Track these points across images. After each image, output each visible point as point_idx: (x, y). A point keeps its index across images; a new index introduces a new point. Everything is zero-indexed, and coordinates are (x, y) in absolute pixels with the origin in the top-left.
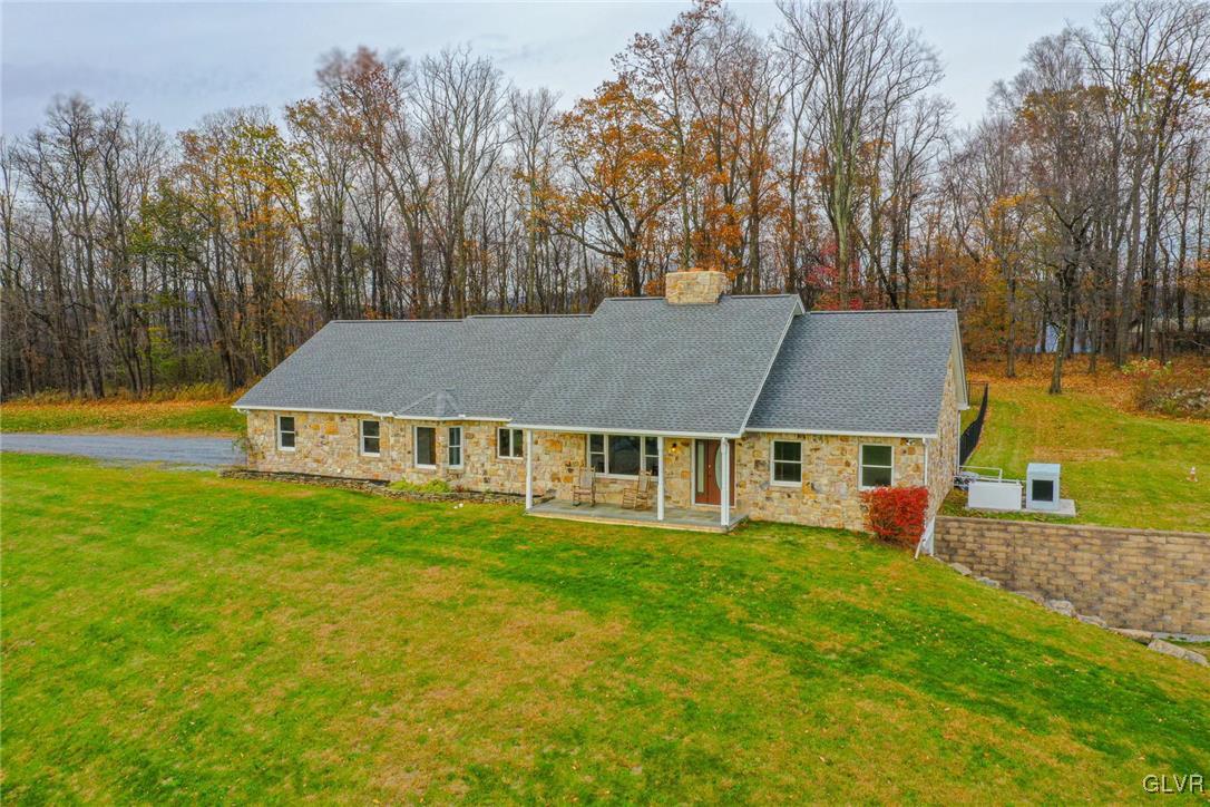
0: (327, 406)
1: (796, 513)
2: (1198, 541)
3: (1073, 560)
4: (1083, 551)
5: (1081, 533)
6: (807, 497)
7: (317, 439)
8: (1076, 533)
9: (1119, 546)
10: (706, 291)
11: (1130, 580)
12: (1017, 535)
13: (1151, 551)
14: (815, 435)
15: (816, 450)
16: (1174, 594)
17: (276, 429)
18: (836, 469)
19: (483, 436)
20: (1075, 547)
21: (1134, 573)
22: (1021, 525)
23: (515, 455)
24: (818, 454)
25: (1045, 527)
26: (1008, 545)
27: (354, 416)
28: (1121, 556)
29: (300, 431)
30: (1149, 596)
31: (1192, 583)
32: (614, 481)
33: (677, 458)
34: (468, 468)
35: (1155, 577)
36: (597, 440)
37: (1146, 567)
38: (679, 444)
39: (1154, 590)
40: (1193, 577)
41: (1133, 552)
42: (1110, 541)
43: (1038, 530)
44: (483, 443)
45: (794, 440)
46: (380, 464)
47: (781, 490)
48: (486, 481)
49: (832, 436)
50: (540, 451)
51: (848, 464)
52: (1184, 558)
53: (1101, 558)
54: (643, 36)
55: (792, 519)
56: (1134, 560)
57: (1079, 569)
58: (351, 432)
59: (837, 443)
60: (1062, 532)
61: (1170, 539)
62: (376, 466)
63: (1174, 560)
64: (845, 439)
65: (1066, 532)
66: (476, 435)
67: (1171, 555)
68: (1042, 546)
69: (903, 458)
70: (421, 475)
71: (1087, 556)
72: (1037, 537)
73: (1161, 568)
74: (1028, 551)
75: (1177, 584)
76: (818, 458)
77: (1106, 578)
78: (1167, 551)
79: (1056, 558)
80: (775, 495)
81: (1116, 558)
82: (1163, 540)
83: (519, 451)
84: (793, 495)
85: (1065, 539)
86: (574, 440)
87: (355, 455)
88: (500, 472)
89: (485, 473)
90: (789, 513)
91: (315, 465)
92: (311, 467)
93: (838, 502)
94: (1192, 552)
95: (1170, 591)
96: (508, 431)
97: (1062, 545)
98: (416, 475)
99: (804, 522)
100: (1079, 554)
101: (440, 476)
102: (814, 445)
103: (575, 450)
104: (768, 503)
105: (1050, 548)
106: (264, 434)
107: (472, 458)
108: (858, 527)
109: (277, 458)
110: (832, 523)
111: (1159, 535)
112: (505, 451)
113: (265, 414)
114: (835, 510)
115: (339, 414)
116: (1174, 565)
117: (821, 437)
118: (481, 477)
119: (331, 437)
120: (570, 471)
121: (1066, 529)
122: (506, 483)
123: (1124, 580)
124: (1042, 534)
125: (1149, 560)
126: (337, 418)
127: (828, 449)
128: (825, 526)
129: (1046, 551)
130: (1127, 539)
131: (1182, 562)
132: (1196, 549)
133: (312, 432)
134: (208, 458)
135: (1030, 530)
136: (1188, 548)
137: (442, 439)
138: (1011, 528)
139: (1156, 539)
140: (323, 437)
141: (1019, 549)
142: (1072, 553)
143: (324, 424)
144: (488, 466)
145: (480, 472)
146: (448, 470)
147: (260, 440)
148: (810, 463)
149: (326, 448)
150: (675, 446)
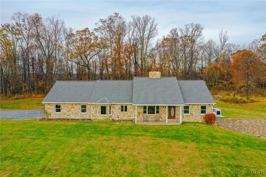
0: (71, 102)
1: (189, 120)
2: (247, 120)
3: (228, 125)
4: (230, 123)
5: (230, 120)
6: (191, 116)
7: (68, 110)
8: (229, 120)
9: (236, 122)
10: (158, 76)
11: (237, 128)
12: (219, 121)
13: (240, 122)
14: (192, 104)
15: (193, 107)
16: (244, 129)
17: (54, 108)
18: (197, 111)
19: (117, 107)
20: (229, 123)
21: (238, 126)
22: (219, 119)
23: (125, 111)
24: (193, 108)
25: (224, 119)
26: (217, 123)
27: (79, 104)
28: (236, 123)
29: (62, 108)
30: (240, 130)
31: (247, 127)
32: (150, 116)
33: (164, 110)
34: (113, 115)
35: (241, 127)
36: (145, 107)
37: (240, 125)
38: (164, 107)
39: (241, 129)
40: (247, 126)
41: (238, 123)
42: (234, 121)
43: (222, 120)
44: (117, 109)
45: (188, 105)
46: (87, 115)
47: (186, 116)
48: (118, 117)
49: (196, 104)
50: (132, 110)
51: (199, 110)
52: (245, 123)
53: (233, 124)
54: (102, 19)
55: (188, 121)
56: (238, 124)
57: (229, 126)
58: (78, 108)
59: (197, 106)
60: (226, 120)
61: (243, 120)
62: (86, 115)
63: (244, 123)
64: (198, 105)
65: (227, 120)
66: (116, 107)
67: (243, 123)
68: (223, 123)
69: (209, 108)
70: (102, 117)
71: (230, 124)
72: (222, 121)
73: (242, 125)
74: (221, 124)
75: (245, 128)
76: (193, 109)
77: (233, 128)
78: (243, 122)
79: (225, 125)
80: (184, 116)
81: (235, 124)
82: (242, 120)
83: (126, 110)
84: (188, 116)
85: (227, 121)
86: (141, 108)
87: (80, 113)
88: (121, 115)
89: (118, 116)
90: (187, 120)
91: (67, 116)
92: (66, 117)
93: (197, 117)
94: (246, 122)
95: (243, 129)
96: (123, 106)
97: (226, 122)
98: (101, 117)
99: (190, 121)
100: (229, 124)
101: (108, 117)
102: (192, 106)
103: (141, 110)
104: (183, 118)
105: (224, 123)
106: (51, 110)
107: (114, 113)
108: (201, 121)
109: (54, 115)
110: (196, 121)
111: (242, 119)
112: (122, 110)
113: (51, 104)
114: (196, 119)
115: (75, 104)
116: (244, 124)
117: (193, 105)
118: (117, 117)
119: (72, 109)
120: (139, 114)
121: (227, 119)
122: (123, 118)
123: (236, 128)
124: (223, 121)
125: (240, 124)
126: (74, 105)
127: (195, 107)
128: (194, 122)
129: (224, 124)
130: (237, 121)
131: (245, 124)
132: (247, 121)
133: (66, 108)
134: (18, 116)
135: (221, 120)
136: (246, 121)
137: (108, 108)
138: (218, 120)
139: (241, 120)
140: (70, 109)
141: (219, 124)
142: (228, 124)
143: (70, 106)
144: (118, 114)
145: (117, 115)
146: (109, 116)
147: (50, 111)
148: (192, 110)
149: (71, 112)
150: (163, 108)
